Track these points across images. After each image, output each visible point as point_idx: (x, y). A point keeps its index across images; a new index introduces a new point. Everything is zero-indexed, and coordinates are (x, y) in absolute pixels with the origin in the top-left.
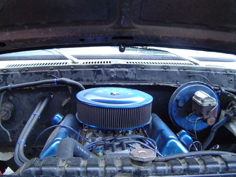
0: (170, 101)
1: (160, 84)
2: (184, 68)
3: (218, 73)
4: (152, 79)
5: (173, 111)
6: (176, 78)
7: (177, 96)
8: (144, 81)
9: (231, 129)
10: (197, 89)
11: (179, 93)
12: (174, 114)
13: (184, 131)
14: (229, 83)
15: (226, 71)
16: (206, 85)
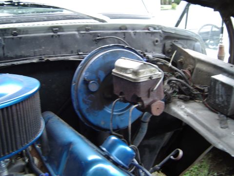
0: (74, 84)
1: (51, 59)
2: (86, 28)
3: (138, 31)
4: (35, 52)
5: (80, 101)
6: (76, 46)
7: (84, 74)
8: (21, 57)
9: (175, 113)
10: (117, 56)
11: (87, 68)
12: (84, 107)
13: (113, 138)
14: (155, 45)
15: (147, 28)
16: (128, 48)
